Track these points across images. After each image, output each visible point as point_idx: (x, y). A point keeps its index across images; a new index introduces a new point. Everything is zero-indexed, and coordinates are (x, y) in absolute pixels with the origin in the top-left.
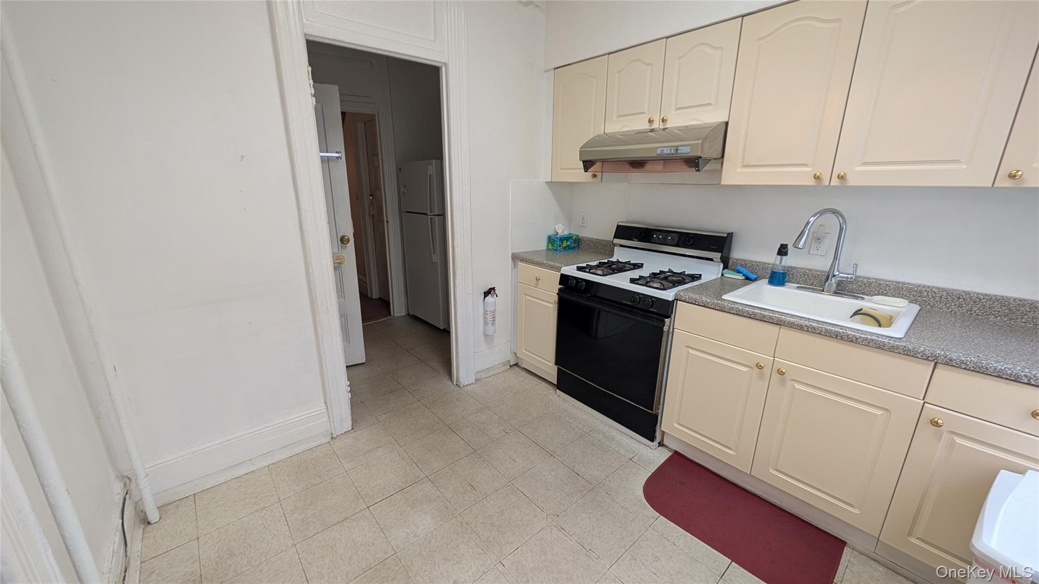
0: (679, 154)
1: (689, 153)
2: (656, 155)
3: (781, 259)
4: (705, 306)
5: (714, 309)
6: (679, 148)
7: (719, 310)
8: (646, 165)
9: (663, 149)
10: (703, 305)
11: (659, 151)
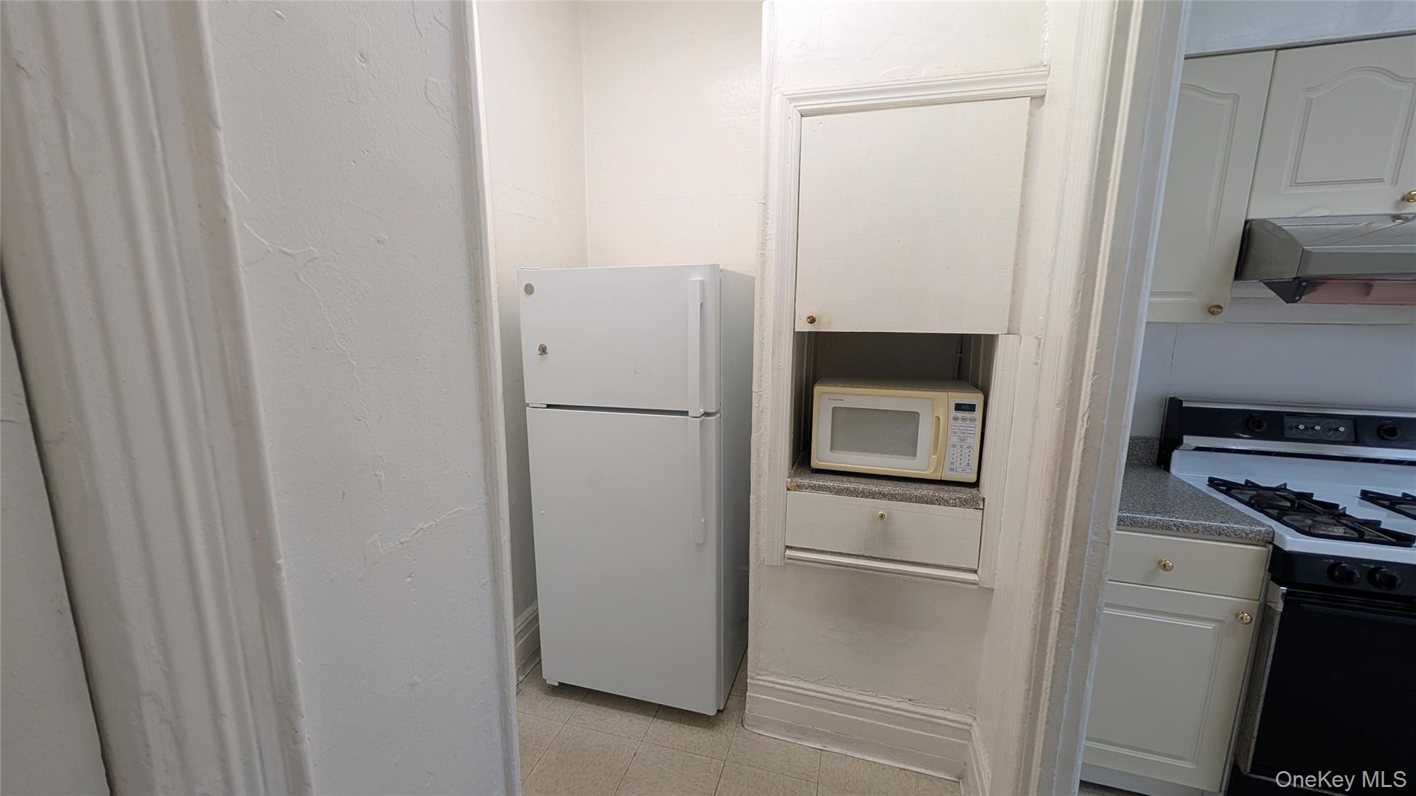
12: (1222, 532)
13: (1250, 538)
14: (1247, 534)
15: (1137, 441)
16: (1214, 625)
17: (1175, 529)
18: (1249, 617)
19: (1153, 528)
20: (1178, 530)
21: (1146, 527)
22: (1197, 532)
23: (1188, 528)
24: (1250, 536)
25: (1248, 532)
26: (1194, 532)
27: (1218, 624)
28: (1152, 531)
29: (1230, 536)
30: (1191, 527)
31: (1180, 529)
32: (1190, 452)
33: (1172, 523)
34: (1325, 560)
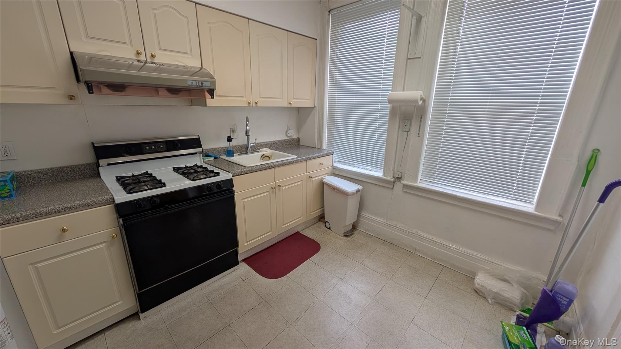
0: (204, 86)
1: (210, 87)
2: (188, 86)
3: (230, 143)
4: (247, 173)
5: (251, 173)
6: (203, 83)
7: (253, 172)
8: (126, 89)
9: (192, 81)
10: (245, 173)
11: (189, 83)
12: (89, 204)
13: (104, 203)
14: (101, 201)
15: (83, 166)
16: (104, 244)
17: (64, 211)
18: (115, 235)
19: (50, 214)
20: (65, 211)
21: (45, 215)
22: (76, 209)
23: (70, 208)
24: (103, 202)
25: (102, 200)
26: (75, 209)
27: (106, 243)
28: (50, 216)
29: (94, 205)
30: (72, 207)
31: (66, 210)
32: (106, 167)
33: (60, 208)
34: (133, 202)
